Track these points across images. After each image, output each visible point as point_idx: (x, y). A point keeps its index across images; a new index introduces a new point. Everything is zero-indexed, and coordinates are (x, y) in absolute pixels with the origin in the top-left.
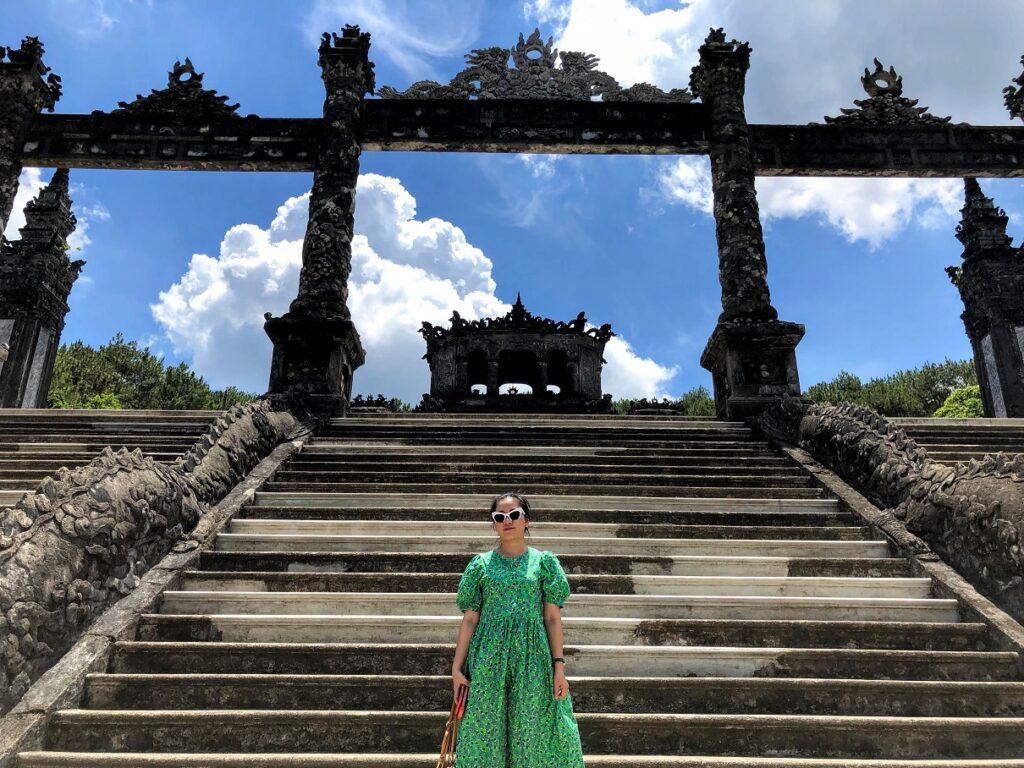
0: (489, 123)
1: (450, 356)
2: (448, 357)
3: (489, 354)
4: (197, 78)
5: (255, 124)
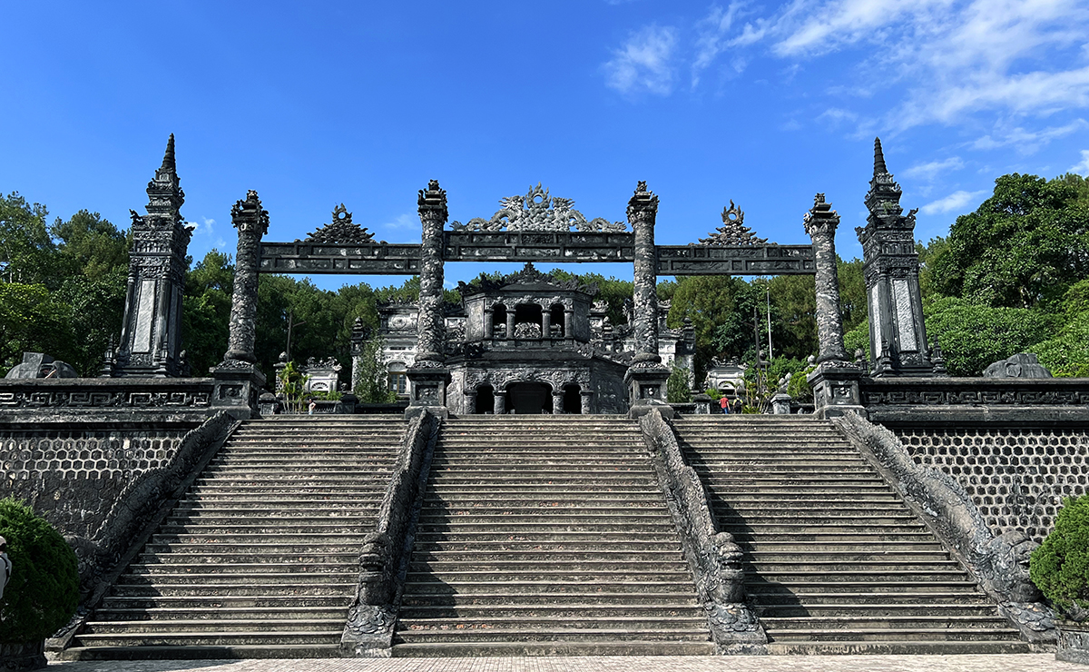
0: (513, 246)
1: (480, 308)
3: (508, 308)
4: (348, 216)
5: (385, 248)
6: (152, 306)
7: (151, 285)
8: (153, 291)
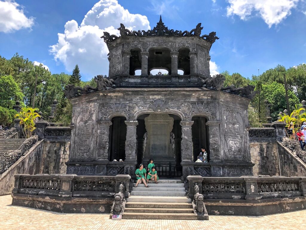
1: (119, 52)
2: (118, 53)
3: (142, 51)
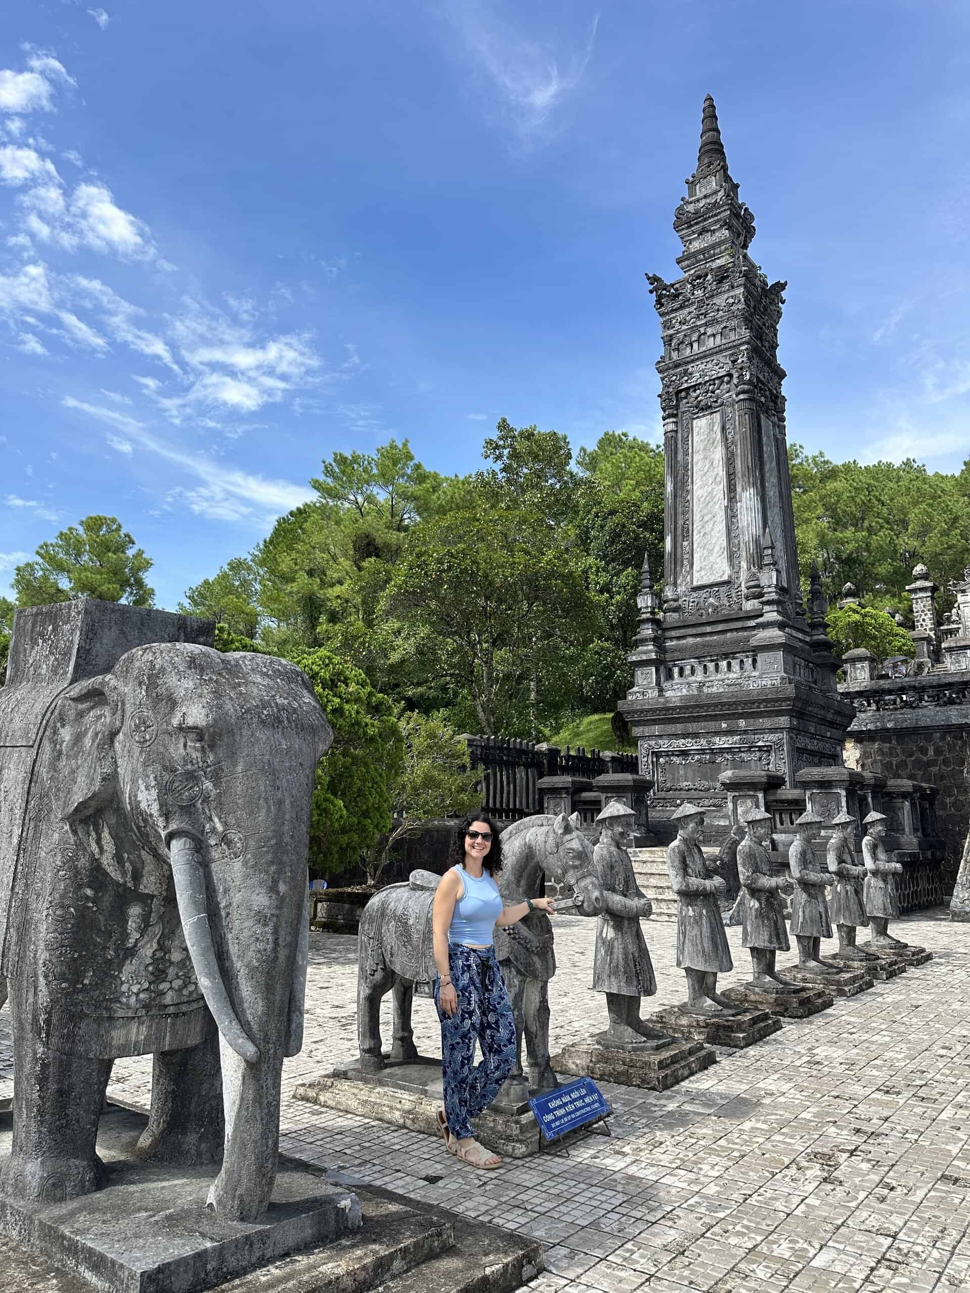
6: (721, 472)
7: (711, 425)
8: (719, 435)
